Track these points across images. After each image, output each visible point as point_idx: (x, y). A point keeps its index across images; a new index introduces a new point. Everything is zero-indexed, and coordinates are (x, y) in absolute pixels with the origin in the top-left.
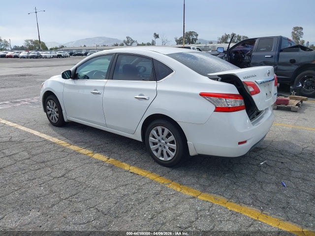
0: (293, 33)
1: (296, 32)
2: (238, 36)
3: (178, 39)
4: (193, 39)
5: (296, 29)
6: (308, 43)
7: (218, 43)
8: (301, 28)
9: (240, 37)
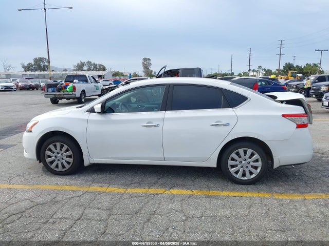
0: (143, 63)
1: (145, 63)
2: (94, 64)
3: (26, 65)
4: (44, 66)
5: (145, 59)
6: (155, 72)
7: (74, 70)
8: (149, 59)
9: (96, 65)
